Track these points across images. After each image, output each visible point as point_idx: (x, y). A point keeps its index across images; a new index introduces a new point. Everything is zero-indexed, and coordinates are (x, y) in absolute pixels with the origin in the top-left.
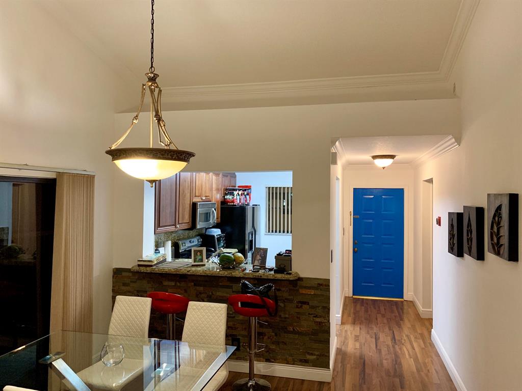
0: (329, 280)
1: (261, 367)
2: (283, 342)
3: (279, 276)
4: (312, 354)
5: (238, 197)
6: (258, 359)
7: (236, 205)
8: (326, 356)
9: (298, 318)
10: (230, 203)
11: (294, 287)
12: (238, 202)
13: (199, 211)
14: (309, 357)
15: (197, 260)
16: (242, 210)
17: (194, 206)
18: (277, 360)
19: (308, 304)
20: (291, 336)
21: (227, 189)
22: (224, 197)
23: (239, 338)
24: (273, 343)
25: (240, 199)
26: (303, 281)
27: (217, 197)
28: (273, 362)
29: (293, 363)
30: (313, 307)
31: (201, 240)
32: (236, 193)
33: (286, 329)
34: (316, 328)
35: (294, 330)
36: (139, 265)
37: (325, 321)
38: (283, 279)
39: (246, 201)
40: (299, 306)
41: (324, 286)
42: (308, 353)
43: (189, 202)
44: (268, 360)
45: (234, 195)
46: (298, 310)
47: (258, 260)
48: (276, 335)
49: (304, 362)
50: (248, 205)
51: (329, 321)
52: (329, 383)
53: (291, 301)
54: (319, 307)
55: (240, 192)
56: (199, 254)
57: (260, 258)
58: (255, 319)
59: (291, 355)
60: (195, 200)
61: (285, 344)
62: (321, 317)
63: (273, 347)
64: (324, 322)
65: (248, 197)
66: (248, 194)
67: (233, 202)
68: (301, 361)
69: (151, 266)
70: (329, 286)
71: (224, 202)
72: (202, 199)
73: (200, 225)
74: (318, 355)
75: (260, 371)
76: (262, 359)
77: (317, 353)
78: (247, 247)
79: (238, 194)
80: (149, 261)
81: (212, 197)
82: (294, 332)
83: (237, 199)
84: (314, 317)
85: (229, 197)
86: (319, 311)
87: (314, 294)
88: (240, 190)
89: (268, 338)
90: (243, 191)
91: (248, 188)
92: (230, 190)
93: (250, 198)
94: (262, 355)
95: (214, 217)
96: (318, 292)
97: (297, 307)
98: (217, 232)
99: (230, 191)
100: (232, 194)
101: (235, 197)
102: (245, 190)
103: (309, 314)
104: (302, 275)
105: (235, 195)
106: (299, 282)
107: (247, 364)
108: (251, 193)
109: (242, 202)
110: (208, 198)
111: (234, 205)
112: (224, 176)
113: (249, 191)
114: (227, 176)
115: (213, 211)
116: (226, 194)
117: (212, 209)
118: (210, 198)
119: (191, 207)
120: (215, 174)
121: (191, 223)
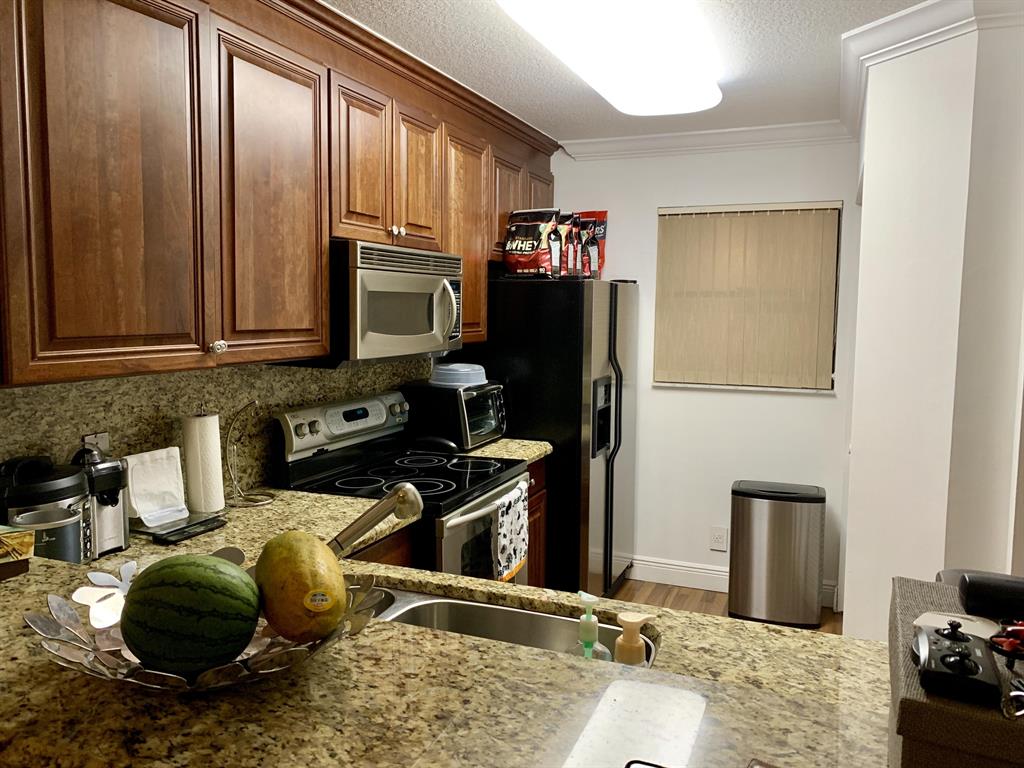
5: (556, 246)
7: (545, 276)
10: (524, 265)
12: (556, 262)
17: (340, 257)
21: (513, 217)
22: (504, 245)
25: (563, 255)
27: (482, 247)
31: (407, 407)
32: (545, 228)
39: (586, 264)
43: (310, 240)
45: (539, 239)
50: (595, 275)
55: (564, 230)
60: (343, 230)
65: (593, 251)
66: (593, 241)
67: (535, 262)
71: (501, 267)
72: (390, 234)
73: (369, 345)
78: (587, 432)
81: (445, 235)
83: (553, 253)
85: (520, 246)
88: (562, 220)
90: (575, 224)
91: (599, 219)
92: (525, 217)
93: (601, 256)
98: (470, 377)
99: (525, 224)
100: (533, 234)
101: (544, 245)
102: (584, 226)
105: (544, 237)
108: (604, 237)
109: (571, 265)
110: (425, 234)
111: (538, 275)
112: (501, 162)
113: (599, 230)
114: (516, 169)
115: (445, 289)
116: (511, 236)
117: (438, 282)
118: (436, 233)
119: (325, 259)
120: (455, 139)
121: (325, 333)
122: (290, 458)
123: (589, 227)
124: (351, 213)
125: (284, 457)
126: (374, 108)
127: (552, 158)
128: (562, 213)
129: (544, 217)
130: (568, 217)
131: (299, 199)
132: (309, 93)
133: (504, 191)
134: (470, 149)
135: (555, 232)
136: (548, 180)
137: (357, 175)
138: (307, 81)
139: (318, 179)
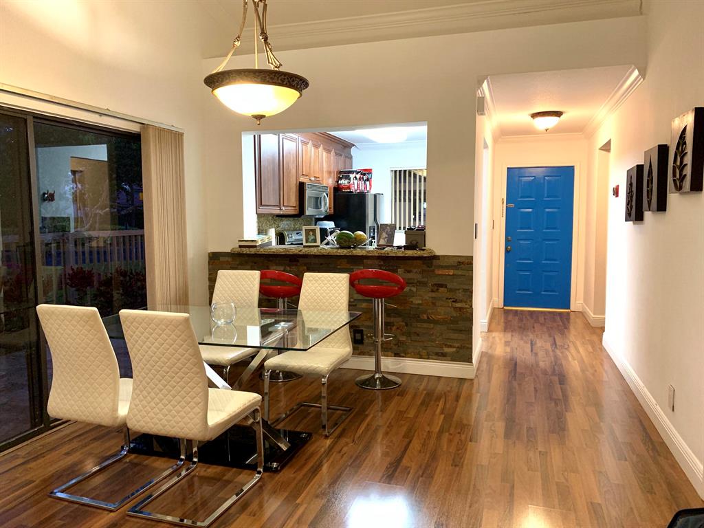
0: (471, 258)
1: (389, 364)
2: (415, 333)
3: (410, 253)
4: (451, 346)
5: (356, 182)
6: (386, 353)
7: (352, 192)
8: (468, 348)
9: (434, 304)
10: (345, 189)
11: (429, 267)
12: (356, 187)
13: (308, 193)
14: (446, 350)
15: (310, 240)
16: (362, 197)
17: (301, 186)
18: (408, 353)
19: (446, 287)
20: (425, 325)
21: (340, 172)
22: (338, 182)
23: (362, 330)
24: (403, 334)
25: (358, 185)
26: (439, 259)
27: (330, 182)
28: (403, 357)
29: (428, 357)
30: (451, 290)
32: (352, 176)
33: (419, 317)
34: (455, 315)
35: (428, 318)
36: (240, 246)
37: (467, 306)
38: (415, 255)
39: (366, 188)
40: (434, 290)
41: (465, 265)
42: (446, 345)
43: (295, 182)
44: (397, 355)
45: (350, 179)
46: (434, 295)
47: (384, 239)
48: (407, 325)
49: (441, 356)
50: (369, 192)
51: (472, 306)
52: (472, 380)
53: (424, 284)
54: (459, 289)
55: (358, 176)
56: (311, 233)
57: (387, 236)
58: (382, 301)
59: (425, 348)
60: (302, 179)
61: (418, 335)
62: (461, 301)
63: (403, 338)
64: (466, 308)
65: (368, 183)
66: (368, 180)
67: (349, 188)
68: (437, 354)
69: (255, 246)
70: (472, 264)
71: (337, 189)
72: (310, 180)
73: (309, 211)
74: (458, 347)
75: (388, 368)
76: (390, 353)
77: (457, 345)
79: (355, 177)
80: (252, 241)
81: (323, 179)
82: (429, 321)
83: (355, 185)
84: (453, 302)
85: (343, 182)
86: (460, 295)
87: (453, 275)
88: (357, 173)
89: (398, 328)
90: (361, 174)
91: (369, 172)
92: (345, 172)
93: (370, 185)
94: (391, 349)
95: (325, 204)
96: (459, 273)
97: (432, 291)
98: (330, 225)
99: (345, 174)
100: (348, 178)
101: (352, 182)
102: (364, 174)
103: (447, 299)
104: (438, 252)
105: (352, 179)
106: (435, 262)
107: (373, 360)
109: (361, 188)
110: (318, 179)
111: (350, 192)
112: (337, 154)
113: (370, 176)
114: (341, 155)
116: (340, 179)
117: (320, 194)
118: (320, 179)
119: (298, 188)
120: (325, 149)
123: (366, 174)
124: (303, 175)
126: (307, 144)
127: (352, 149)
128: (357, 171)
129: (351, 172)
130: (359, 172)
131: (294, 172)
133: (338, 164)
134: (329, 151)
136: (351, 158)
137: (304, 164)
138: (295, 140)
139: (297, 166)
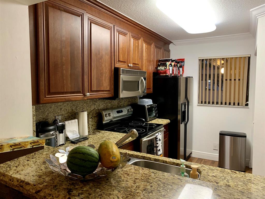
5: (171, 68)
7: (168, 76)
10: (163, 73)
12: (171, 72)
17: (116, 72)
21: (159, 61)
22: (157, 68)
25: (173, 70)
27: (151, 69)
31: (132, 110)
32: (168, 63)
39: (179, 72)
43: (109, 68)
45: (166, 66)
50: (181, 75)
55: (173, 64)
60: (117, 65)
65: (181, 69)
66: (181, 66)
67: (165, 72)
71: (156, 74)
78: (179, 117)
81: (142, 66)
83: (170, 70)
85: (161, 68)
88: (173, 61)
90: (176, 62)
91: (183, 61)
92: (163, 61)
93: (183, 70)
98: (148, 102)
99: (163, 63)
100: (165, 65)
101: (168, 68)
102: (178, 63)
105: (168, 66)
108: (184, 66)
109: (175, 73)
110: (137, 66)
111: (166, 76)
112: (156, 47)
113: (182, 64)
114: (161, 49)
115: (142, 80)
116: (159, 66)
117: (140, 78)
118: (140, 66)
119: (113, 73)
120: (145, 41)
121: (113, 91)
122: (104, 122)
123: (180, 63)
124: (119, 61)
125: (102, 122)
126: (125, 34)
127: (170, 45)
128: (173, 59)
129: (168, 61)
130: (174, 60)
131: (107, 58)
132: (109, 31)
133: (157, 54)
134: (149, 44)
135: (171, 64)
136: (169, 51)
137: (121, 51)
138: (109, 28)
139: (111, 53)
